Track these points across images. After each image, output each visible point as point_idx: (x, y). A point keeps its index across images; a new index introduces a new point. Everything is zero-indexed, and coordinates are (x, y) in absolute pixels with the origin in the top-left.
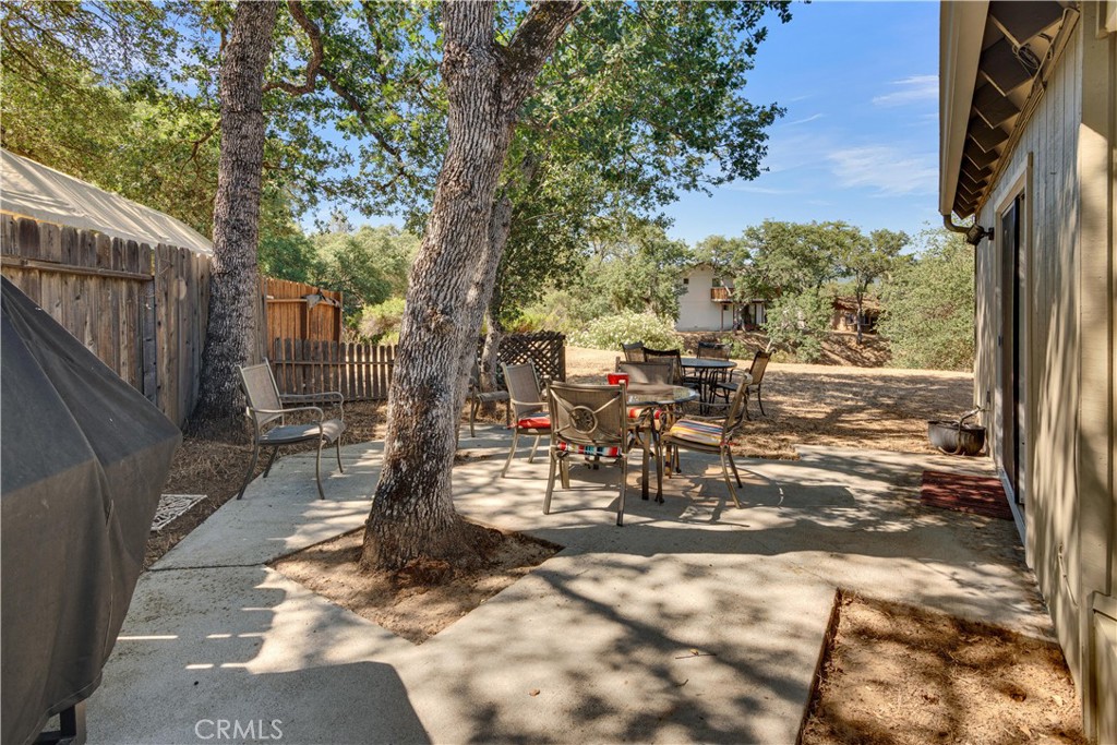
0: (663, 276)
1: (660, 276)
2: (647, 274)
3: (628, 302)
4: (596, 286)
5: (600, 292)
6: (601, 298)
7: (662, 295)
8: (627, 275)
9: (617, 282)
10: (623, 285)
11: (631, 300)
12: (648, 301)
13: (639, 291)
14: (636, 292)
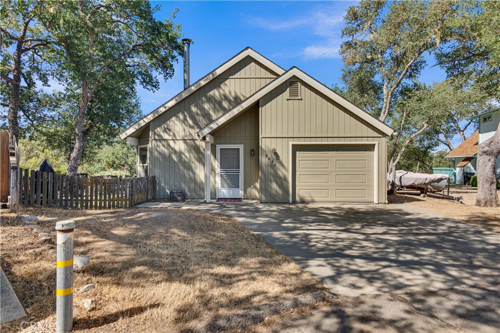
0: (131, 154)
1: (129, 155)
2: (123, 154)
3: (113, 166)
4: (97, 159)
5: (99, 161)
6: (100, 164)
7: (130, 163)
8: (113, 154)
9: (108, 157)
10: (110, 158)
11: (115, 165)
12: (123, 166)
13: (118, 161)
14: (117, 162)
